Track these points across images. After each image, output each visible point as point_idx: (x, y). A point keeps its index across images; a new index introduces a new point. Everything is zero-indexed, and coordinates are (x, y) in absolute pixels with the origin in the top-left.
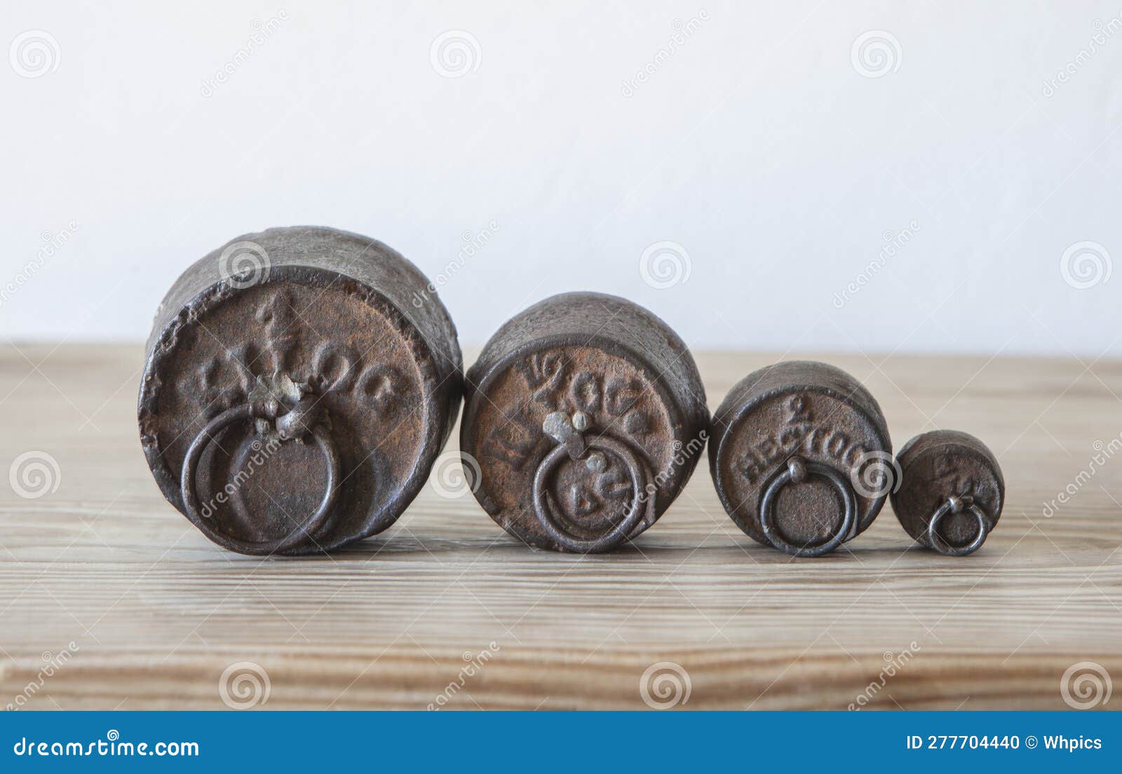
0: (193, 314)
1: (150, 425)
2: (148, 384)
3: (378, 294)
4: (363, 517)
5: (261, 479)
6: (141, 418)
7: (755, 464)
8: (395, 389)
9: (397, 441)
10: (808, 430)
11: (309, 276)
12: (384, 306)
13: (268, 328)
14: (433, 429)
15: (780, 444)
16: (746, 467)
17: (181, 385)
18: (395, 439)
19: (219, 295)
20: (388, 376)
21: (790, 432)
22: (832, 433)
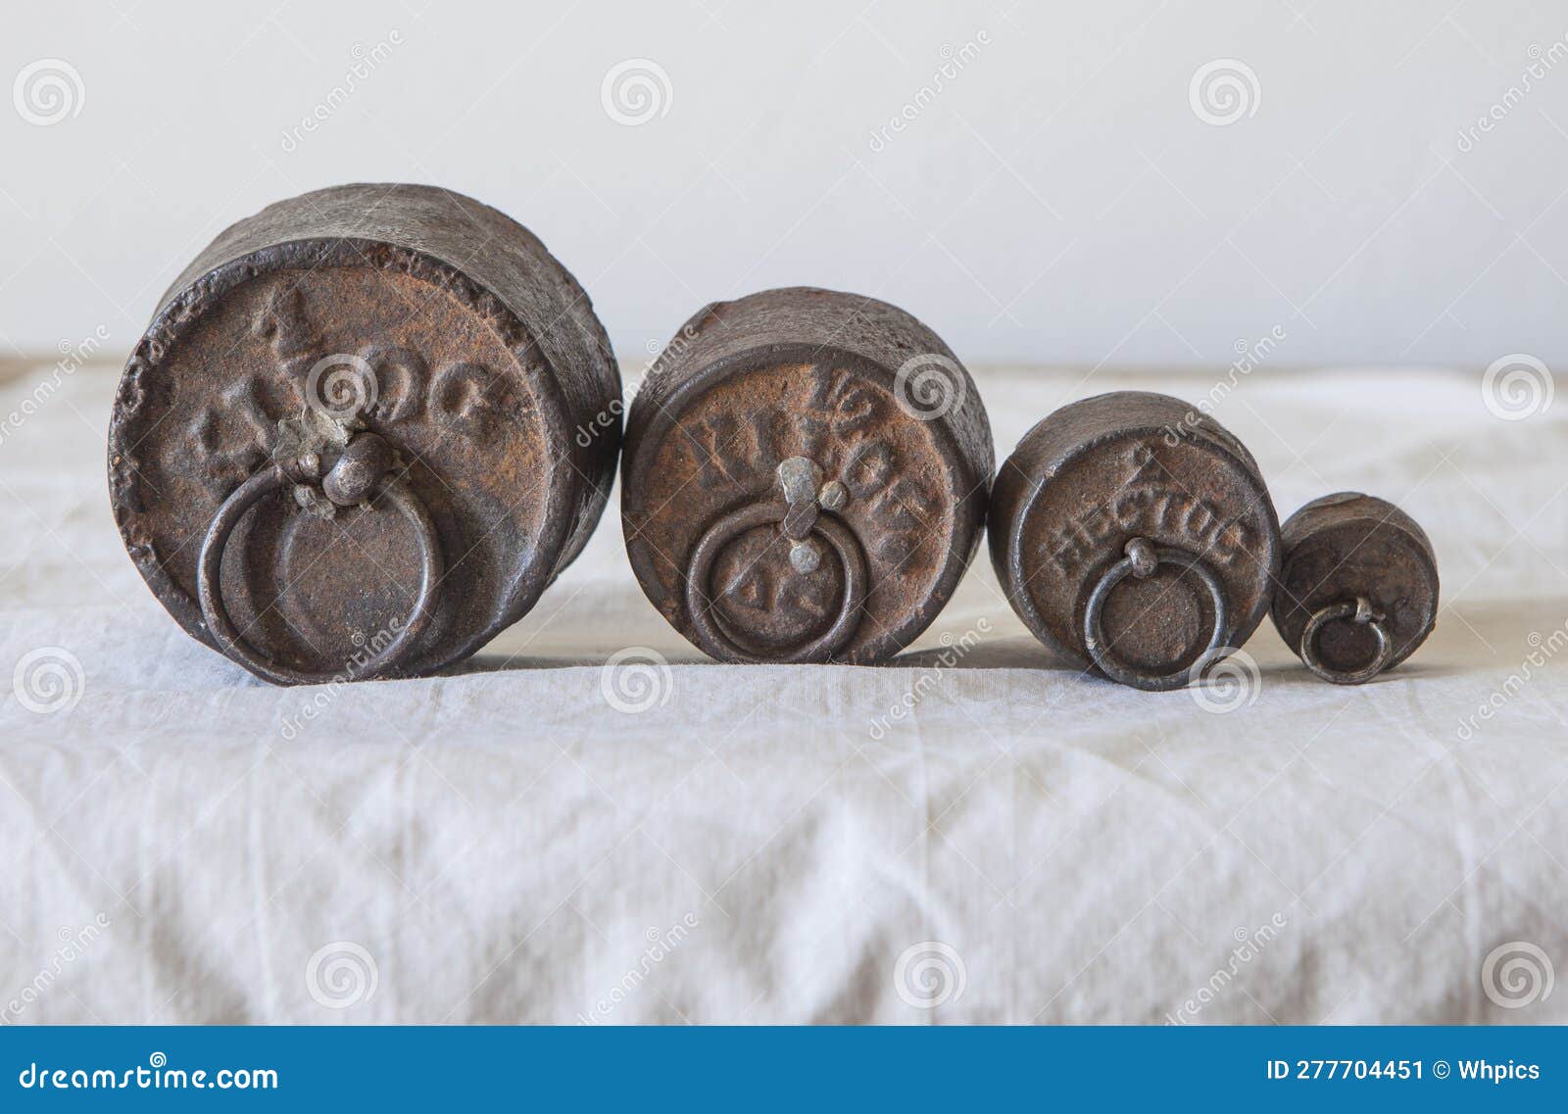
0: (156, 349)
1: (138, 530)
2: (118, 468)
3: (426, 257)
4: (490, 599)
5: (324, 576)
6: (120, 522)
7: (1076, 545)
8: (489, 396)
9: (511, 475)
10: (1159, 495)
11: (313, 253)
12: (437, 273)
13: (276, 343)
14: (558, 443)
15: (1116, 516)
16: (1061, 549)
17: (169, 457)
18: (507, 472)
19: (187, 311)
20: (472, 379)
21: (1132, 499)
22: (1196, 501)
